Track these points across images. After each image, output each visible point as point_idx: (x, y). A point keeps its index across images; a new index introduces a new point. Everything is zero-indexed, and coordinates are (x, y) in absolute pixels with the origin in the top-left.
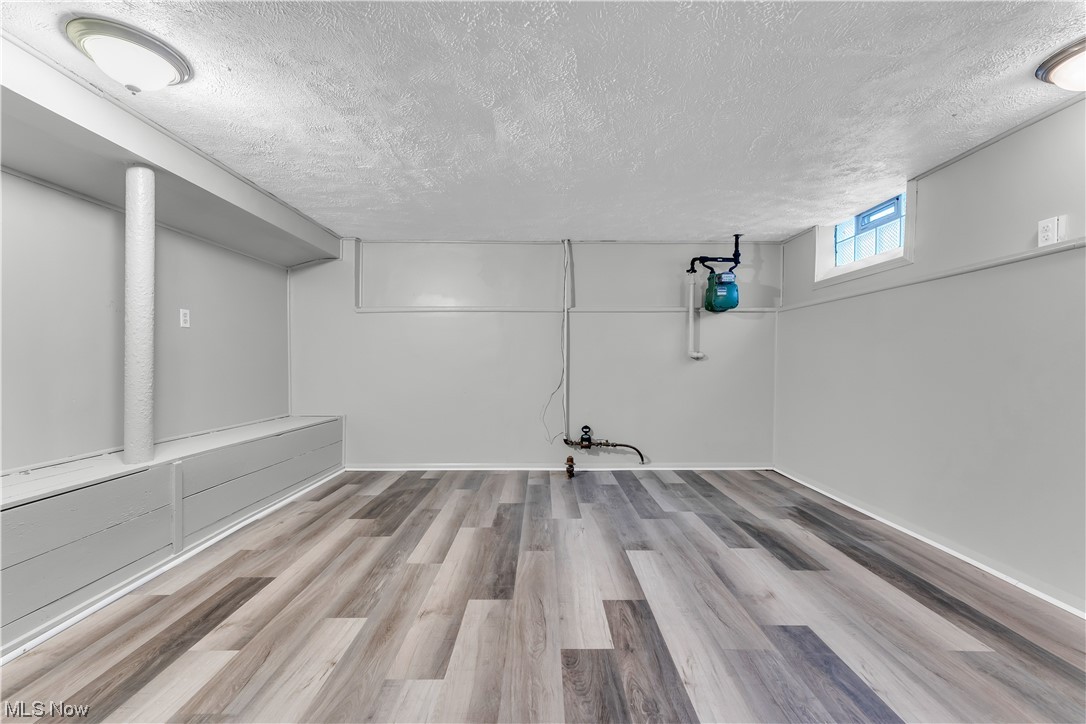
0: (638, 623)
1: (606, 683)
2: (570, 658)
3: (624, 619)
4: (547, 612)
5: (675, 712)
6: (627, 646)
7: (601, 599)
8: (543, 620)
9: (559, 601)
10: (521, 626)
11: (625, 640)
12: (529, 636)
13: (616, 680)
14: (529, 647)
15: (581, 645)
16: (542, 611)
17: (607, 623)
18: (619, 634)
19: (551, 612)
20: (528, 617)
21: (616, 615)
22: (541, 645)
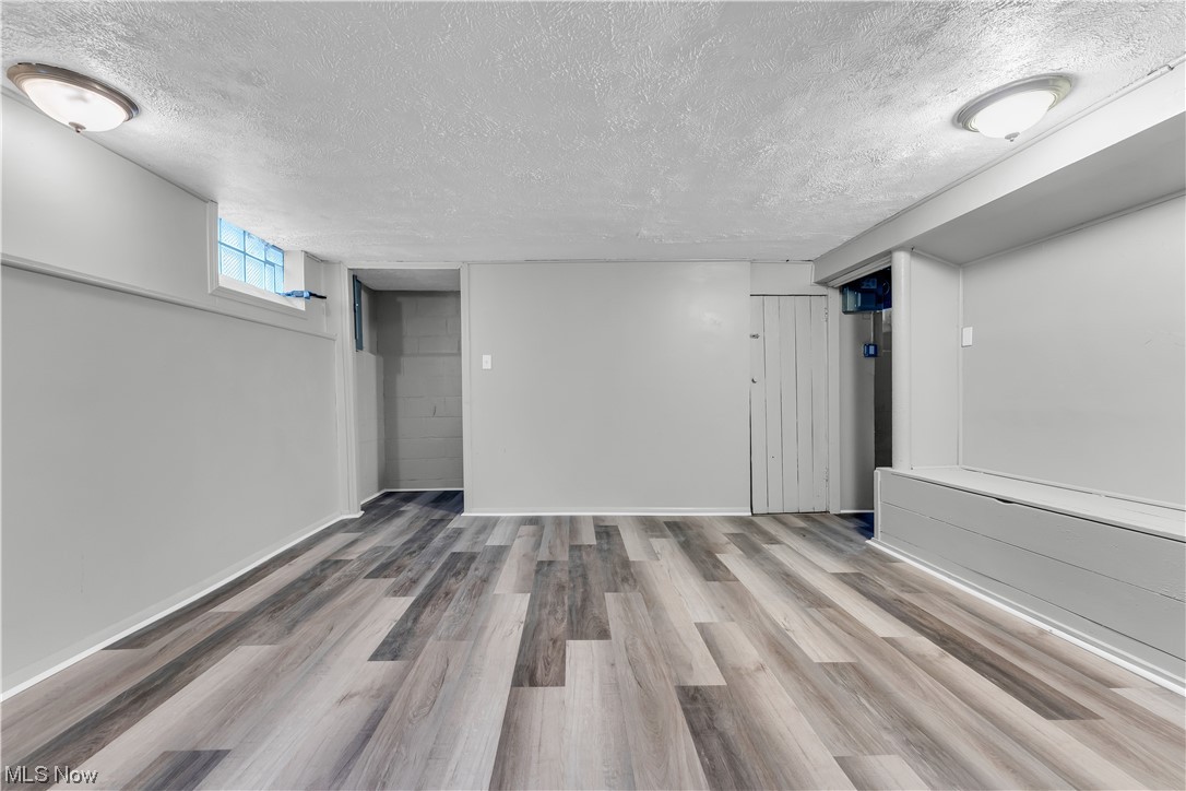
0: (535, 662)
1: (578, 622)
2: (604, 634)
3: (547, 664)
4: (630, 672)
5: (540, 610)
6: (555, 642)
7: (566, 689)
8: (632, 663)
9: (617, 685)
10: (653, 658)
11: (554, 647)
12: (642, 650)
13: (571, 623)
14: (639, 641)
15: (594, 645)
16: (635, 673)
17: (567, 660)
18: (559, 652)
19: (625, 671)
20: (648, 666)
21: (554, 669)
22: (629, 642)
